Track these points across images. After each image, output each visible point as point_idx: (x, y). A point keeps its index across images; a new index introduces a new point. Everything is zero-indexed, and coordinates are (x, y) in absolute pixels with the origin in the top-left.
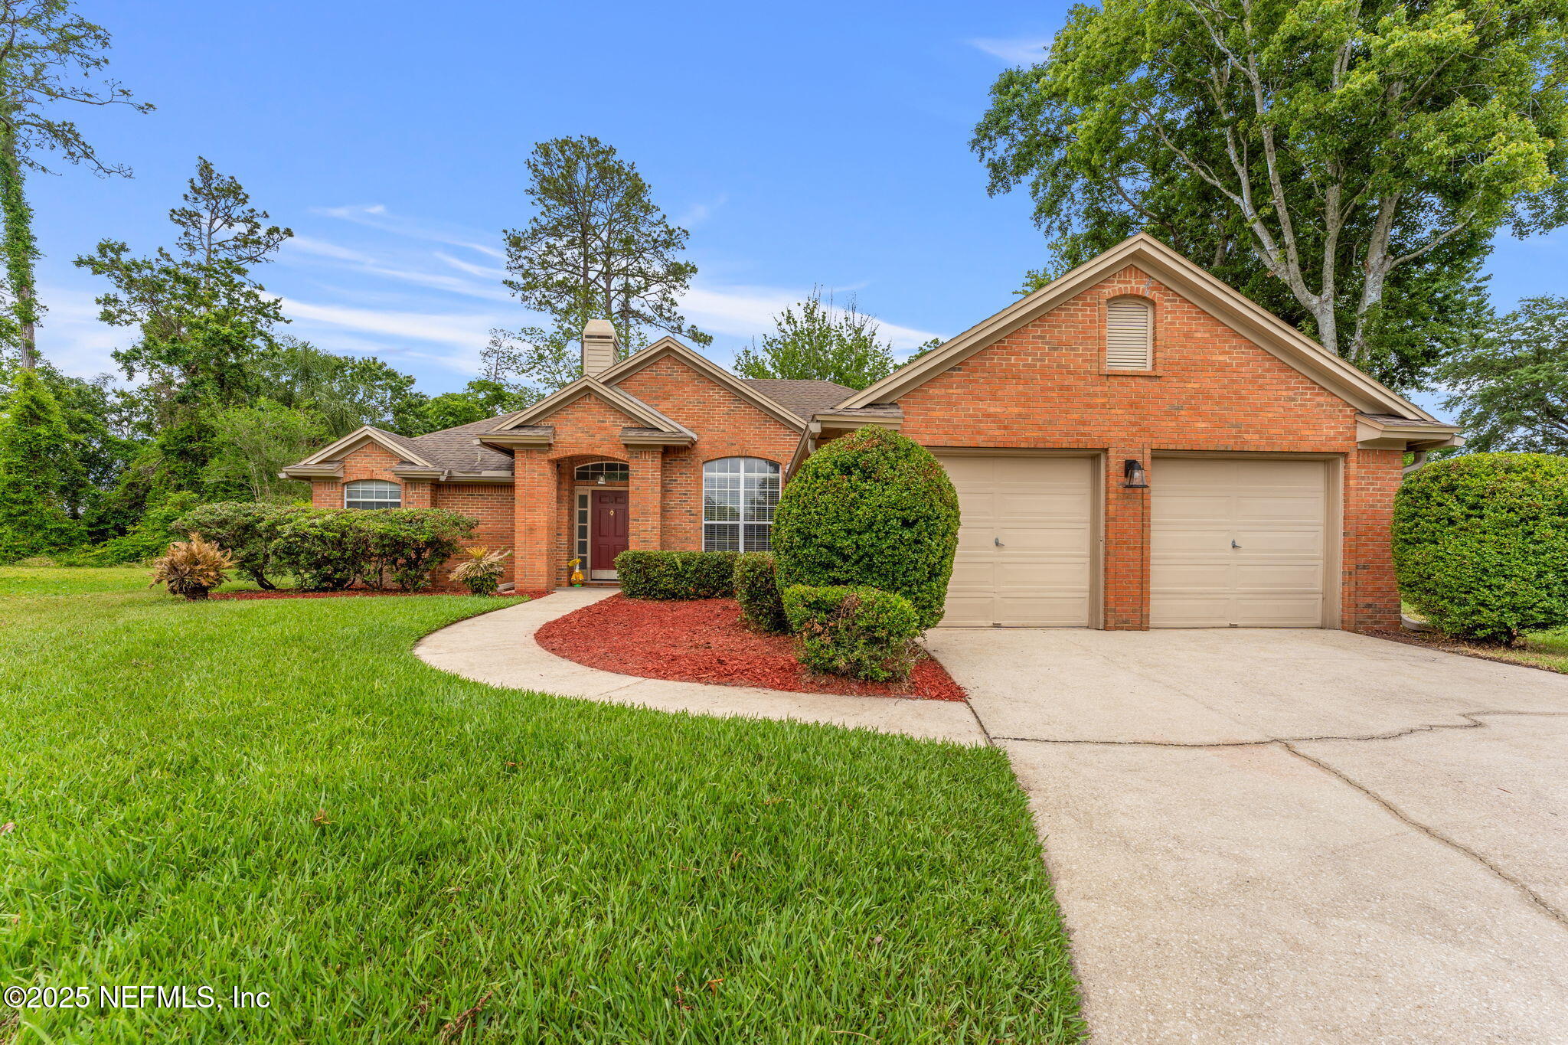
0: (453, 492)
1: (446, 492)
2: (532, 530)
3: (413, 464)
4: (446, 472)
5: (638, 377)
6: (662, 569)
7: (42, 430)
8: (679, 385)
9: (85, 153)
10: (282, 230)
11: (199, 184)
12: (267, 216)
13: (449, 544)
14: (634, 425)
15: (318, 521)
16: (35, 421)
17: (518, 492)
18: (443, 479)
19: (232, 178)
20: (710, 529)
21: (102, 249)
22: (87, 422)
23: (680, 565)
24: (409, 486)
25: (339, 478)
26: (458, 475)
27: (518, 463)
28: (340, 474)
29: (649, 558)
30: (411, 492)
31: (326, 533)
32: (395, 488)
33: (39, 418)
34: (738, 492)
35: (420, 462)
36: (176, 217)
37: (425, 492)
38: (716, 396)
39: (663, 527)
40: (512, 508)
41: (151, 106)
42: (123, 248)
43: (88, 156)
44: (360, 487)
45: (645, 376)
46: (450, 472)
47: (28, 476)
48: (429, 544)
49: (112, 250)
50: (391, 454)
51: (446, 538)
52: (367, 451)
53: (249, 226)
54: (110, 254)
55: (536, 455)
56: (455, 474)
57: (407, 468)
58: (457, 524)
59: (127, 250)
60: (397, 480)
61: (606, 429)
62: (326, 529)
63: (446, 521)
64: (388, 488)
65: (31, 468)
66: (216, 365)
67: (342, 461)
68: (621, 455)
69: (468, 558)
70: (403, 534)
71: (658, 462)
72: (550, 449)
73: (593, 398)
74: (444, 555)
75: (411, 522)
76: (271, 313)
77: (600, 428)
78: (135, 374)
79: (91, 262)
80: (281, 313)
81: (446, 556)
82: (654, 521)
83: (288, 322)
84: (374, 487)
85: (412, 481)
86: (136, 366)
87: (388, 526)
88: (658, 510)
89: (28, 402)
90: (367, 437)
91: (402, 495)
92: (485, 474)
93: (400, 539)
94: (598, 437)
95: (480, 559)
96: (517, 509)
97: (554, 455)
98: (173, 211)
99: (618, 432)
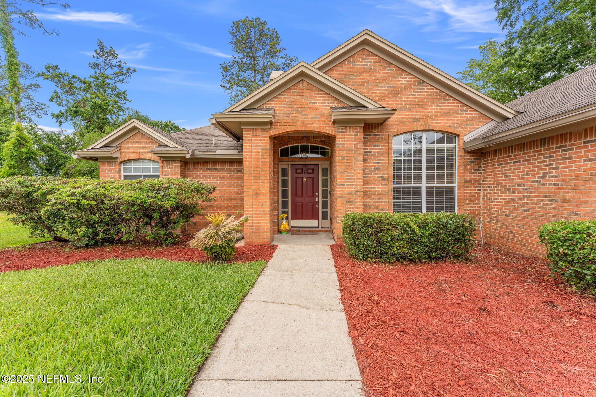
0: (196, 167)
1: (191, 167)
2: (257, 194)
3: (167, 146)
4: (190, 152)
5: (339, 68)
6: (395, 233)
7: (24, 150)
8: (373, 73)
9: (39, 25)
10: (132, 69)
11: (99, 51)
12: (126, 64)
13: (192, 207)
14: (339, 105)
15: (77, 191)
16: (22, 146)
17: (246, 163)
18: (188, 156)
19: (111, 47)
20: (396, 190)
21: (48, 68)
22: (50, 148)
23: (417, 230)
24: (165, 163)
25: (117, 158)
26: (199, 154)
27: (246, 140)
28: (117, 155)
29: (380, 221)
30: (166, 167)
31: (83, 202)
32: (156, 165)
33: (23, 145)
34: (421, 161)
35: (172, 145)
36: (91, 66)
37: (176, 167)
38: (404, 81)
39: (365, 192)
40: (242, 177)
41: (68, 5)
42: (56, 68)
43: (41, 27)
44: (132, 165)
45: (344, 66)
46: (193, 151)
47: (19, 170)
48: (175, 208)
49: (52, 68)
50: (152, 140)
51: (188, 202)
52: (136, 138)
53: (120, 68)
54: (51, 71)
55: (259, 132)
56: (197, 153)
57: (163, 149)
58: (198, 191)
59: (58, 69)
60: (157, 159)
61: (316, 109)
62: (84, 197)
63: (189, 188)
64: (151, 165)
65: (20, 167)
66: (97, 118)
67: (119, 146)
68: (329, 130)
69: (207, 224)
70: (149, 201)
71: (360, 135)
72: (271, 127)
73: (305, 83)
74: (188, 216)
75: (159, 189)
76: (123, 97)
77: (311, 109)
78: (62, 124)
79: (43, 74)
80: (127, 98)
81: (190, 216)
82: (357, 186)
83: (130, 101)
84: (141, 164)
85: (167, 159)
86: (62, 120)
87: (136, 194)
88: (360, 176)
89: (18, 138)
90: (135, 128)
91: (161, 169)
92: (218, 152)
93: (147, 206)
94: (310, 116)
95: (218, 225)
96: (245, 177)
97: (275, 131)
98: (90, 63)
99: (326, 111)
